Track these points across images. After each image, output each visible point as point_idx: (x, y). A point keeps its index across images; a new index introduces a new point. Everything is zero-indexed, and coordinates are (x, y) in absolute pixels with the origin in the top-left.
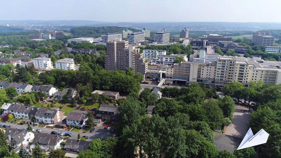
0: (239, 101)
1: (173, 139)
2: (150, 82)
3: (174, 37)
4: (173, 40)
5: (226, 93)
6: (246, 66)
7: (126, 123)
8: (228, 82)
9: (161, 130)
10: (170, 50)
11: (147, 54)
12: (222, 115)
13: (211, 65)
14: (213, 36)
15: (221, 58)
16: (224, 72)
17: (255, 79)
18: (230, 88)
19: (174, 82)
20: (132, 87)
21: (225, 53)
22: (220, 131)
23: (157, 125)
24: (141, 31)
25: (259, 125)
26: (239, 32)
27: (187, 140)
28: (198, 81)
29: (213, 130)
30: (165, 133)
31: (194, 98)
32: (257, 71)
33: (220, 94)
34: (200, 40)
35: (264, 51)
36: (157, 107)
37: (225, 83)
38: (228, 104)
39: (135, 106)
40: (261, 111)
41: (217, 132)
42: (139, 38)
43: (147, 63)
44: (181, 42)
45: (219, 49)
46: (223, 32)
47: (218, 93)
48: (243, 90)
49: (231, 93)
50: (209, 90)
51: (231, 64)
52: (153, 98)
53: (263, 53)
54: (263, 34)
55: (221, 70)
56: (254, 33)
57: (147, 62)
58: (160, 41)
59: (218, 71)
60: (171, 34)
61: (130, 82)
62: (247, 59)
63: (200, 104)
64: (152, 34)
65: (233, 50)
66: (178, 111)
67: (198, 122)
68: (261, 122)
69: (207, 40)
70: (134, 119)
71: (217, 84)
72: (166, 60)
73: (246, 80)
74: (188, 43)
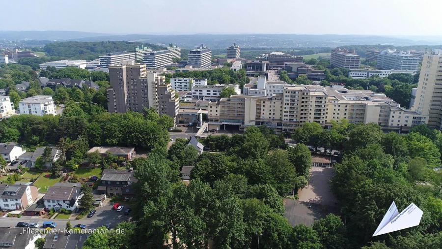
0: (317, 151)
1: (223, 215)
2: (184, 129)
3: (218, 57)
4: (218, 63)
5: (298, 140)
6: (324, 98)
7: (149, 197)
8: (301, 123)
9: (205, 202)
10: (213, 77)
11: (177, 84)
12: (295, 173)
13: (275, 99)
14: (276, 56)
15: (289, 88)
16: (294, 108)
17: (338, 118)
18: (304, 132)
19: (222, 127)
20: (155, 139)
21: (294, 80)
22: (293, 197)
23: (198, 196)
24: (166, 48)
25: (346, 183)
26: (313, 48)
27: (245, 215)
28: (257, 123)
29: (283, 197)
30: (211, 208)
31: (253, 150)
32: (339, 106)
33: (290, 142)
34: (258, 62)
35: (347, 76)
36: (197, 167)
37: (296, 125)
38: (302, 156)
39: (162, 169)
40: (347, 162)
41: (288, 198)
42: (164, 60)
43: (178, 99)
44: (230, 65)
45: (285, 74)
46: (290, 49)
47: (287, 140)
48: (322, 133)
49: (305, 140)
50: (274, 136)
51: (303, 96)
52: (189, 154)
53: (346, 78)
54: (345, 51)
55: (289, 106)
56: (333, 50)
57: (177, 97)
58: (197, 64)
59: (285, 108)
60: (214, 53)
61: (152, 131)
62: (325, 89)
63: (262, 158)
64: (183, 52)
65: (305, 76)
66: (230, 171)
67: (261, 186)
68: (348, 178)
69: (268, 62)
70: (162, 189)
71: (285, 128)
72: (207, 94)
73: (325, 119)
74: (240, 66)
